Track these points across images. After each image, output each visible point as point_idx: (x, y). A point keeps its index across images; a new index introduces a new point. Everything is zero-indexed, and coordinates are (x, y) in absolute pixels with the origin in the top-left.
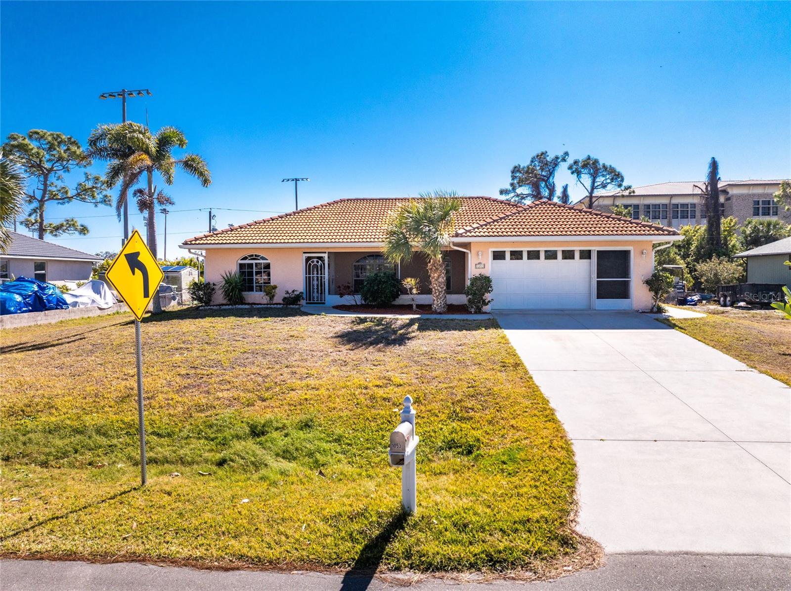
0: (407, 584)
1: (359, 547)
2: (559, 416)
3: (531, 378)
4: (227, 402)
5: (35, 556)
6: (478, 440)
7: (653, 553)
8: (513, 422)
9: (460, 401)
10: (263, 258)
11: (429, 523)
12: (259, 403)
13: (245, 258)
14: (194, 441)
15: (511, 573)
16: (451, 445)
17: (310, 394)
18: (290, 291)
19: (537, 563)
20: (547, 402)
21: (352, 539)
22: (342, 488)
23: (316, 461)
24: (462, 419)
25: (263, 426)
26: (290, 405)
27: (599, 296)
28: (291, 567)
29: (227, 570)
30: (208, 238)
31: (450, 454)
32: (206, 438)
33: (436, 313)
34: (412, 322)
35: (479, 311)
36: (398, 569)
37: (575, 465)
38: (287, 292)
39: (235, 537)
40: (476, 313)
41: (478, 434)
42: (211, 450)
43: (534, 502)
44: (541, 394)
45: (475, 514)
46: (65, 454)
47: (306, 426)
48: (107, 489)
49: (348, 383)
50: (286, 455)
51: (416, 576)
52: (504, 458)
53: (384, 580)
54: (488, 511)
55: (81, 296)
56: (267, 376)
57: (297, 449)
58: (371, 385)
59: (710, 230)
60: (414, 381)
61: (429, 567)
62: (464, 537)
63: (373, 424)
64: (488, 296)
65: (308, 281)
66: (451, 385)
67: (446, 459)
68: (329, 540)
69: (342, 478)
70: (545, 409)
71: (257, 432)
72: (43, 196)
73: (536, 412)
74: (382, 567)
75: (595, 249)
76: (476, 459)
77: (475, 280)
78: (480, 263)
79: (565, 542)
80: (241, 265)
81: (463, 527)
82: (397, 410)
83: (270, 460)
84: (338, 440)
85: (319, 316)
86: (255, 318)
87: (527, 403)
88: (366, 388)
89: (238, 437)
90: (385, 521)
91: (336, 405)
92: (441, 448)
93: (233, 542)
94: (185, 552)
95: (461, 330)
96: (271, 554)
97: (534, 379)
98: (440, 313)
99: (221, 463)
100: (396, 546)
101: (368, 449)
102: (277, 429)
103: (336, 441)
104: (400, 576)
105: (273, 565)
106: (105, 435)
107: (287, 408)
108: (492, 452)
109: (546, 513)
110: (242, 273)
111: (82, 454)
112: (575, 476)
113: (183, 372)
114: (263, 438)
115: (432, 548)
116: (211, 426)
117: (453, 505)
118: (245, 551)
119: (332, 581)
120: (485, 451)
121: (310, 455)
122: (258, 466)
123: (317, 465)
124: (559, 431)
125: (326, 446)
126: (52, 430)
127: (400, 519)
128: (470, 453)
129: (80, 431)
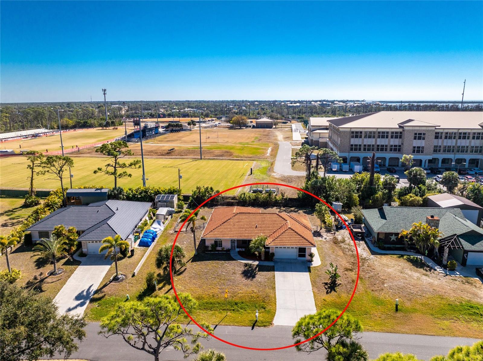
0: (257, 328)
2: (277, 303)
3: (276, 292)
4: (230, 297)
5: (224, 325)
6: (266, 307)
7: (279, 325)
8: (271, 304)
9: (264, 298)
10: (220, 239)
12: (234, 297)
13: (216, 239)
17: (242, 295)
18: (228, 249)
19: (268, 326)
21: (252, 323)
24: (264, 302)
25: (237, 303)
27: (298, 257)
28: (247, 326)
29: (242, 327)
32: (229, 305)
33: (262, 260)
34: (257, 265)
35: (272, 261)
36: (256, 326)
37: (276, 313)
39: (241, 322)
42: (231, 307)
44: (276, 297)
45: (264, 320)
46: (212, 308)
47: (242, 303)
48: (224, 315)
49: (247, 292)
52: (268, 311)
53: (255, 328)
57: (242, 307)
60: (258, 292)
62: (262, 323)
63: (252, 302)
65: (232, 245)
66: (263, 294)
67: (261, 310)
68: (250, 323)
70: (275, 301)
72: (115, 165)
75: (298, 247)
77: (271, 253)
78: (272, 249)
79: (271, 324)
80: (215, 241)
82: (255, 299)
87: (273, 299)
88: (250, 293)
89: (234, 305)
91: (246, 298)
92: (261, 308)
94: (237, 325)
95: (266, 272)
96: (245, 325)
99: (233, 310)
100: (256, 324)
102: (239, 303)
106: (215, 304)
107: (239, 298)
109: (270, 320)
110: (215, 243)
111: (214, 308)
112: (275, 315)
114: (237, 305)
115: (259, 325)
116: (229, 302)
117: (262, 319)
118: (242, 324)
119: (251, 328)
120: (266, 309)
121: (244, 308)
122: (238, 311)
123: (245, 310)
124: (276, 306)
125: (246, 307)
126: (207, 303)
127: (256, 321)
128: (264, 309)
129: (211, 303)
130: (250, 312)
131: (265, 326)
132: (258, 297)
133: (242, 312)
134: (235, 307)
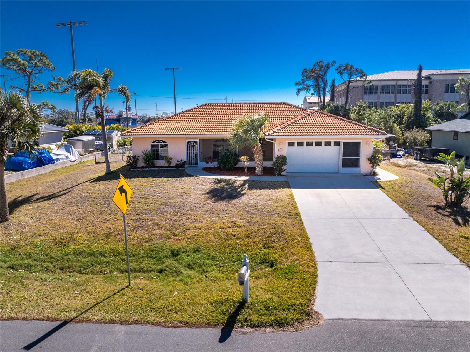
0: (245, 333)
1: (226, 317)
2: (314, 248)
3: (303, 223)
4: (158, 237)
5: (97, 322)
6: (276, 260)
7: (342, 319)
8: (292, 250)
9: (268, 237)
10: (164, 142)
11: (254, 306)
12: (173, 237)
13: (154, 142)
14: (146, 259)
15: (285, 328)
16: (264, 262)
17: (197, 232)
18: (179, 161)
19: (296, 324)
20: (308, 239)
21: (224, 314)
22: (216, 286)
23: (203, 270)
24: (269, 247)
25: (177, 251)
26: (188, 239)
27: (343, 167)
28: (200, 326)
29: (175, 327)
30: (134, 131)
31: (263, 266)
32: (151, 257)
33: (257, 175)
34: (245, 182)
35: (280, 175)
36: (242, 327)
37: (317, 276)
38: (178, 161)
39: (176, 312)
40: (278, 175)
41: (276, 256)
42: (154, 264)
43: (297, 295)
44: (307, 234)
45: (273, 302)
46: (88, 267)
47: (197, 251)
48: (115, 288)
49: (215, 226)
50: (190, 267)
51: (249, 330)
52: (287, 271)
53: (237, 332)
54: (278, 299)
55: (60, 154)
56: (175, 220)
57: (194, 264)
58: (226, 226)
59: (416, 107)
60: (247, 224)
61: (254, 326)
62: (268, 312)
63: (228, 249)
64: (284, 167)
65: (189, 154)
66: (264, 227)
67: (262, 269)
68: (214, 314)
69: (215, 280)
70: (307, 243)
71: (175, 254)
72: (28, 89)
73: (303, 245)
74: (236, 326)
75: (342, 141)
76: (275, 270)
77: (278, 158)
78: (281, 149)
79: (308, 314)
80: (152, 145)
81: (268, 308)
82: (238, 242)
83: (182, 269)
84: (212, 258)
85: (196, 177)
86: (162, 178)
87: (300, 239)
88: (224, 228)
89: (166, 257)
90: (237, 305)
91: (210, 239)
92: (260, 263)
93: (175, 315)
94: (157, 320)
95: (270, 189)
96: (192, 320)
97: (304, 224)
98: (260, 176)
99: (161, 271)
100: (240, 317)
101: (226, 263)
102: (183, 252)
103: (211, 258)
104: (243, 330)
105: (194, 325)
106: (104, 256)
107: (187, 240)
108: (282, 267)
109: (302, 301)
110: (153, 150)
111: (96, 267)
112: (316, 282)
113: (133, 218)
114: (177, 258)
115: (255, 318)
116: (152, 251)
117: (265, 296)
118: (181, 319)
119: (217, 332)
120: (279, 266)
121: (200, 266)
122: (178, 273)
123: (204, 272)
124: (312, 256)
125: (207, 262)
126: (78, 253)
127: (242, 304)
128: (272, 266)
129: (92, 254)
130: (219, 275)
131: (280, 324)
132: (248, 236)
133: (189, 277)
134: (171, 262)
